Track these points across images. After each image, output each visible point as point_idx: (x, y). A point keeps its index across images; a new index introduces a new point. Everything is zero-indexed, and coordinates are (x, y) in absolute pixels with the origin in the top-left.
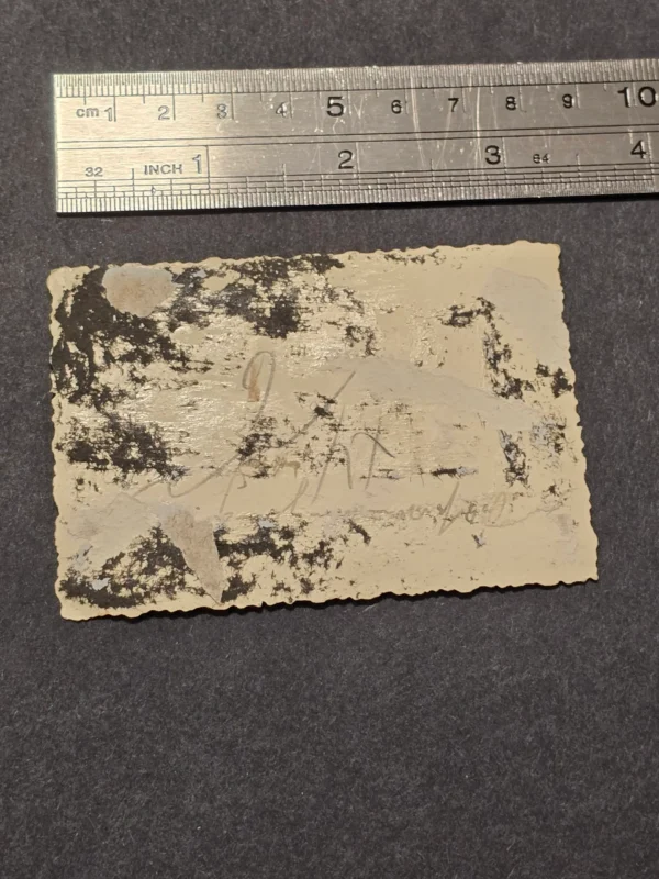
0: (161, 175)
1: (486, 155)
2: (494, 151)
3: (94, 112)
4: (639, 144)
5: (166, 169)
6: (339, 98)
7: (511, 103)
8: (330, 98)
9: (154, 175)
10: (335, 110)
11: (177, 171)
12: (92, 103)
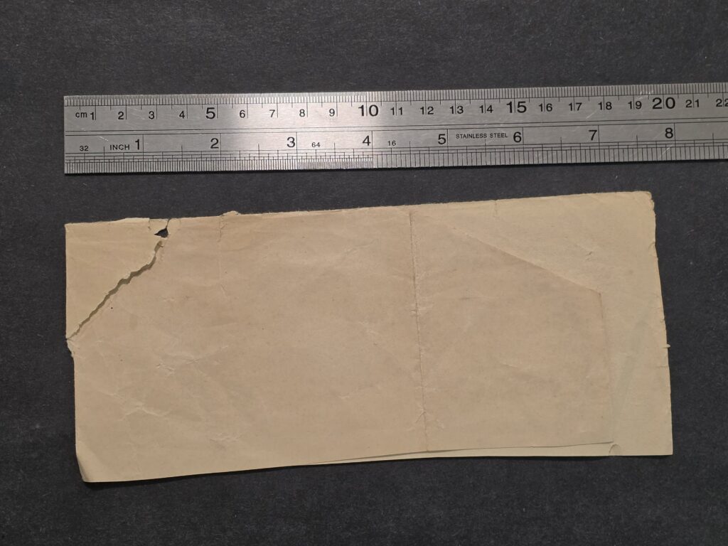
0: (119, 150)
1: (289, 142)
2: (291, 140)
3: (84, 114)
4: (368, 137)
5: (121, 147)
6: (213, 108)
7: (302, 113)
8: (208, 109)
9: (115, 150)
10: (211, 115)
11: (127, 149)
12: (83, 110)
